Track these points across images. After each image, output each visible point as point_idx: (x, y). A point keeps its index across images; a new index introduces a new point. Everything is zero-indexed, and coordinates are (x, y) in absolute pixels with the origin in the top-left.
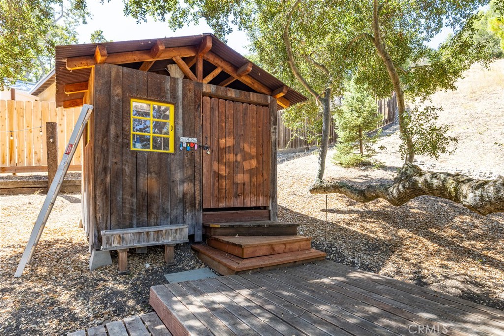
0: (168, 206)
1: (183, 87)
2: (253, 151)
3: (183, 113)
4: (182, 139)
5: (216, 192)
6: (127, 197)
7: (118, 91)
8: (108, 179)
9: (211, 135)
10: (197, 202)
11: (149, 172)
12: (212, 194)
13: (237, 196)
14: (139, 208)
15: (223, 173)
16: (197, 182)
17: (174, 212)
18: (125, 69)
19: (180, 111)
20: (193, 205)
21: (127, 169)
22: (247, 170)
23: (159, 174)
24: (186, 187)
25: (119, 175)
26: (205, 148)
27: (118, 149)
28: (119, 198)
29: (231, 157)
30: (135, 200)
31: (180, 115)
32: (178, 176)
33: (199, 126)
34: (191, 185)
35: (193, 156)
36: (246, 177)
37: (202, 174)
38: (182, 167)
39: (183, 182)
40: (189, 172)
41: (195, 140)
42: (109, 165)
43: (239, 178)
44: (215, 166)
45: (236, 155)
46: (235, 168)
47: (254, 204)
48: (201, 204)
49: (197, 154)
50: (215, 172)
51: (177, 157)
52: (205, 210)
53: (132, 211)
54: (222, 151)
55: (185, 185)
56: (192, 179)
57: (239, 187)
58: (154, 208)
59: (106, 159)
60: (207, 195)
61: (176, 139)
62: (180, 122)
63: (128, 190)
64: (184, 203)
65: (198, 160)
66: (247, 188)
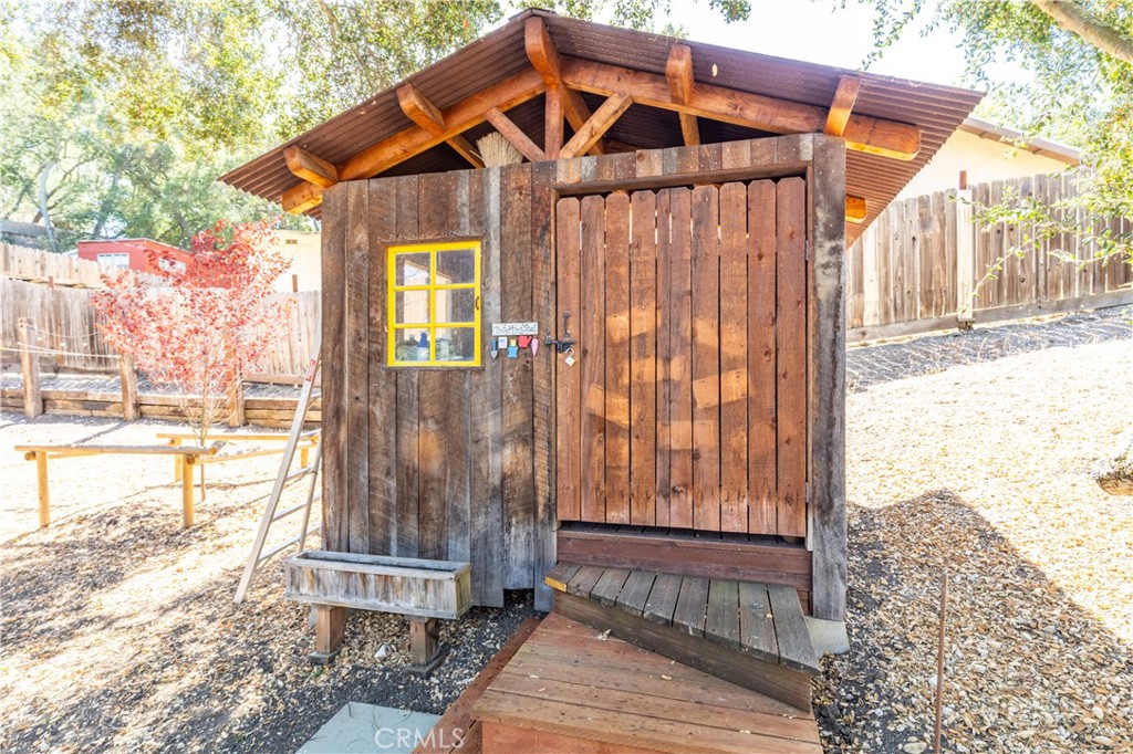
0: (466, 504)
1: (503, 188)
2: (735, 342)
3: (503, 259)
4: (498, 329)
5: (598, 475)
6: (379, 476)
7: (361, 237)
8: (343, 435)
9: (582, 308)
10: (541, 500)
11: (422, 418)
12: (583, 481)
13: (669, 492)
14: (402, 506)
15: (620, 417)
16: (541, 444)
17: (481, 521)
18: (374, 184)
19: (495, 252)
20: (531, 508)
21: (379, 413)
22: (707, 409)
23: (444, 423)
24: (508, 458)
25: (362, 423)
26: (562, 347)
27: (361, 367)
28: (363, 479)
30: (393, 483)
31: (495, 265)
32: (490, 427)
33: (544, 283)
34: (522, 452)
35: (528, 370)
36: (705, 434)
37: (552, 423)
38: (500, 402)
39: (501, 443)
40: (518, 417)
41: (531, 328)
42: (346, 401)
43: (677, 433)
44: (594, 401)
45: (668, 360)
46: (661, 400)
47: (735, 525)
48: (551, 507)
49: (539, 367)
50: (592, 416)
51: (488, 378)
52: (565, 524)
53: (387, 511)
54: (617, 351)
55: (508, 451)
56: (527, 437)
57: (677, 462)
58: (433, 506)
60: (567, 483)
61: (486, 333)
62: (495, 283)
63: (382, 461)
64: (504, 501)
65: (541, 382)
66: (708, 466)
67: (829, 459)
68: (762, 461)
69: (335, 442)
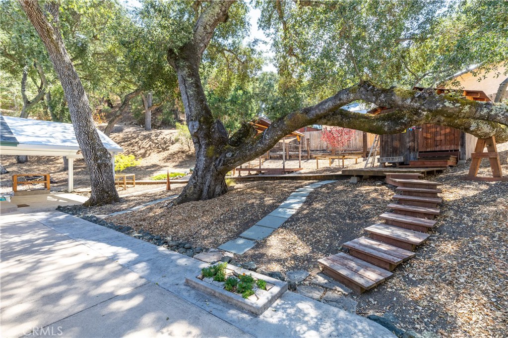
0: (403, 151)
5: (425, 145)
6: (389, 149)
8: (383, 143)
10: (416, 149)
11: (396, 140)
12: (423, 146)
13: (437, 146)
14: (393, 152)
15: (429, 137)
16: (416, 142)
17: (406, 153)
20: (414, 150)
21: (389, 140)
22: (443, 134)
23: (400, 140)
24: (410, 144)
25: (386, 142)
26: (419, 128)
28: (387, 149)
29: (433, 130)
30: (391, 149)
32: (408, 140)
34: (412, 143)
35: (414, 132)
36: (443, 137)
37: (418, 138)
38: (409, 137)
39: (409, 142)
40: (412, 138)
41: (414, 126)
42: (384, 139)
43: (438, 138)
44: (425, 135)
45: (437, 128)
46: (435, 134)
47: (447, 149)
48: (417, 150)
49: (415, 131)
50: (424, 137)
51: (407, 134)
52: (420, 152)
53: (391, 153)
54: (428, 128)
55: (410, 143)
56: (414, 141)
57: (438, 142)
58: (398, 152)
60: (420, 146)
63: (390, 147)
64: (410, 150)
65: (416, 133)
66: (443, 142)
67: (463, 139)
68: (452, 140)
69: (382, 144)
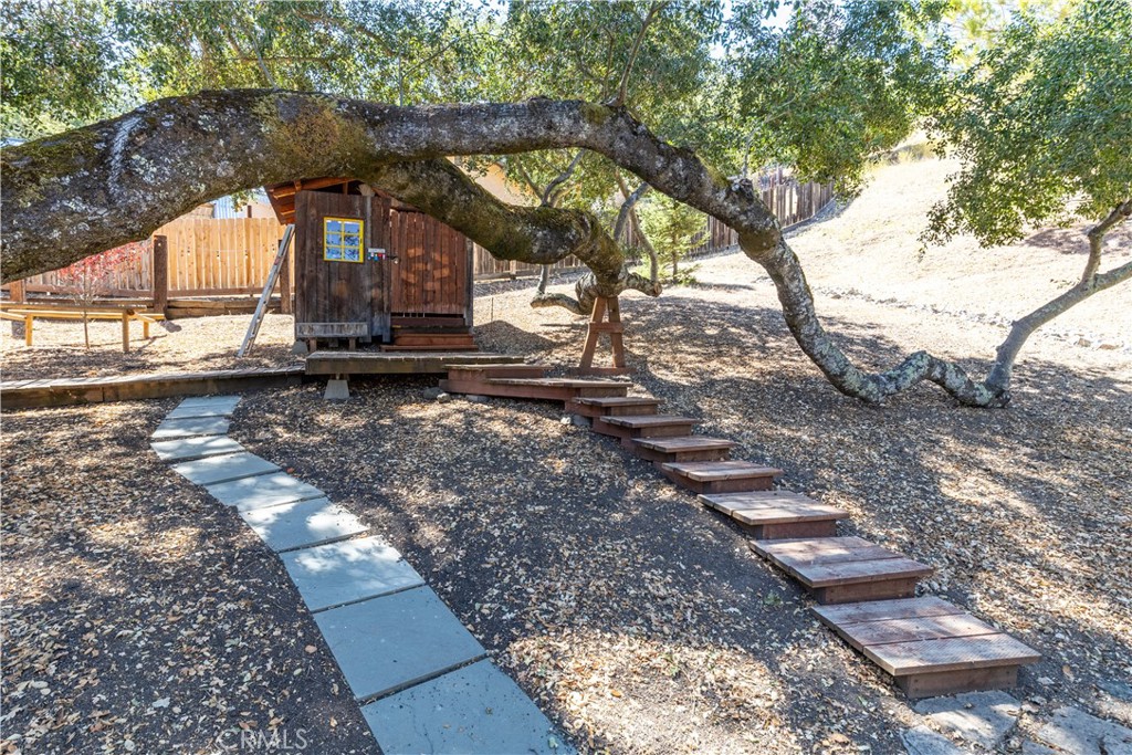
0: (357, 308)
1: (372, 205)
2: (445, 260)
3: (372, 227)
4: (370, 250)
5: (404, 298)
6: (321, 299)
7: (314, 211)
8: (305, 284)
9: (400, 246)
10: (385, 306)
11: (340, 279)
12: (400, 300)
13: (426, 303)
14: (331, 309)
15: (412, 280)
16: (385, 289)
17: (363, 313)
18: (319, 193)
19: (369, 225)
20: (381, 309)
21: (321, 276)
22: (438, 279)
23: (349, 281)
24: (374, 293)
25: (313, 281)
26: (393, 258)
27: (313, 260)
28: (314, 300)
29: (420, 266)
30: (327, 302)
31: (369, 229)
32: (367, 282)
33: (387, 238)
34: (379, 291)
35: (381, 265)
36: (437, 286)
37: (389, 277)
38: (371, 275)
39: (371, 288)
40: (378, 279)
41: (383, 251)
42: (306, 272)
43: (429, 286)
44: (404, 275)
45: (426, 264)
46: (425, 276)
47: (445, 312)
48: (389, 308)
49: (385, 264)
50: (403, 280)
51: (366, 266)
52: (393, 314)
53: (325, 311)
54: (411, 260)
55: (373, 291)
56: (380, 286)
57: (429, 294)
58: (344, 309)
59: (303, 268)
60: (395, 301)
61: (365, 250)
62: (369, 235)
63: (322, 293)
64: (372, 307)
65: (385, 268)
66: (438, 295)
67: (469, 293)
68: (452, 293)
